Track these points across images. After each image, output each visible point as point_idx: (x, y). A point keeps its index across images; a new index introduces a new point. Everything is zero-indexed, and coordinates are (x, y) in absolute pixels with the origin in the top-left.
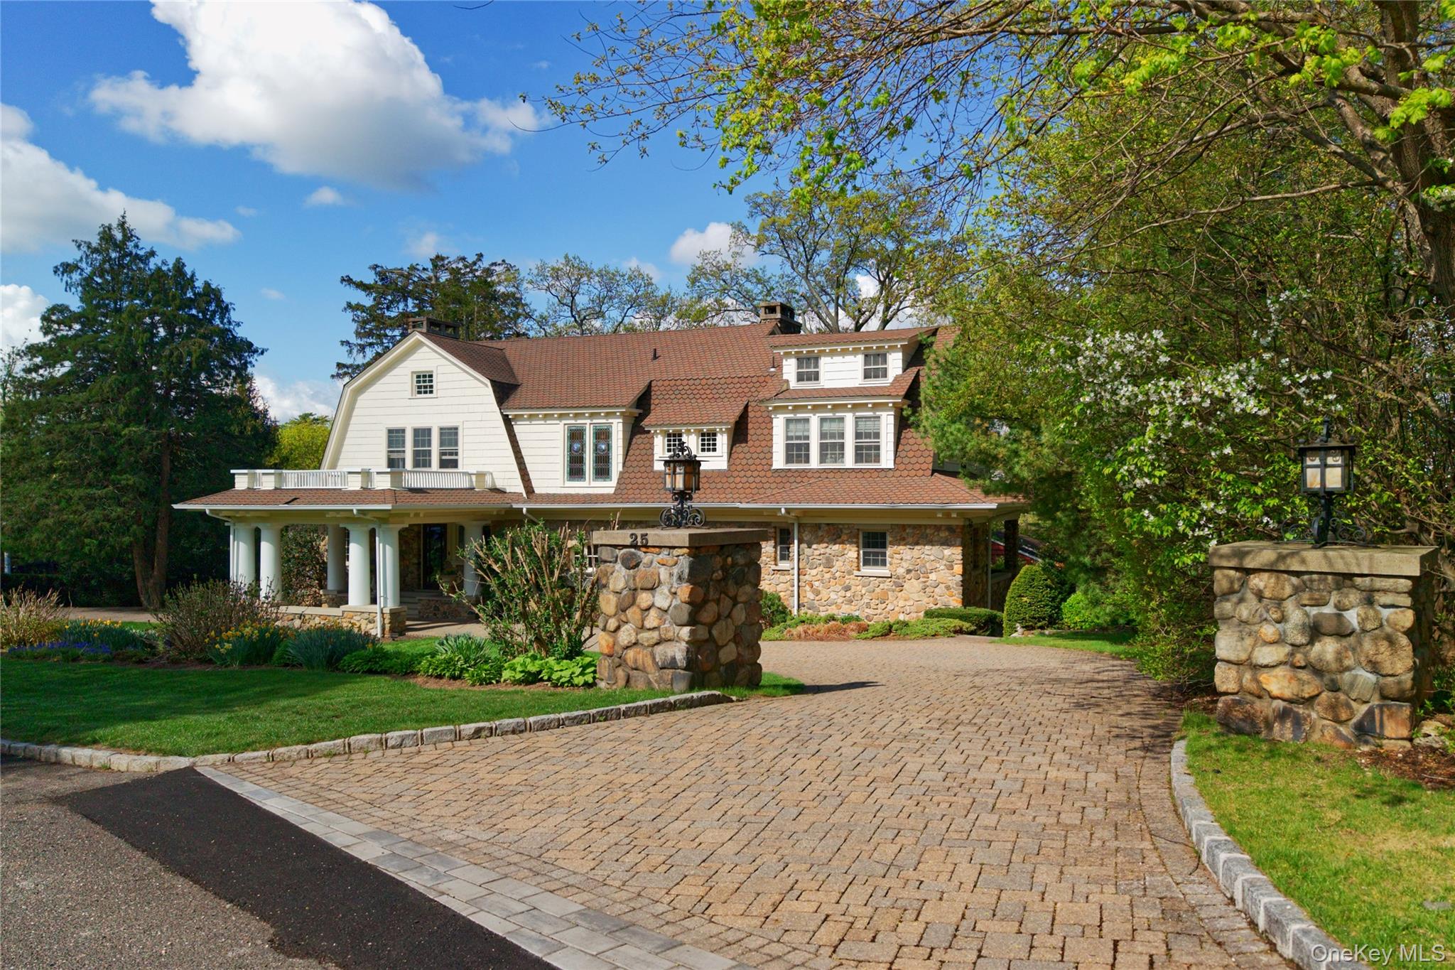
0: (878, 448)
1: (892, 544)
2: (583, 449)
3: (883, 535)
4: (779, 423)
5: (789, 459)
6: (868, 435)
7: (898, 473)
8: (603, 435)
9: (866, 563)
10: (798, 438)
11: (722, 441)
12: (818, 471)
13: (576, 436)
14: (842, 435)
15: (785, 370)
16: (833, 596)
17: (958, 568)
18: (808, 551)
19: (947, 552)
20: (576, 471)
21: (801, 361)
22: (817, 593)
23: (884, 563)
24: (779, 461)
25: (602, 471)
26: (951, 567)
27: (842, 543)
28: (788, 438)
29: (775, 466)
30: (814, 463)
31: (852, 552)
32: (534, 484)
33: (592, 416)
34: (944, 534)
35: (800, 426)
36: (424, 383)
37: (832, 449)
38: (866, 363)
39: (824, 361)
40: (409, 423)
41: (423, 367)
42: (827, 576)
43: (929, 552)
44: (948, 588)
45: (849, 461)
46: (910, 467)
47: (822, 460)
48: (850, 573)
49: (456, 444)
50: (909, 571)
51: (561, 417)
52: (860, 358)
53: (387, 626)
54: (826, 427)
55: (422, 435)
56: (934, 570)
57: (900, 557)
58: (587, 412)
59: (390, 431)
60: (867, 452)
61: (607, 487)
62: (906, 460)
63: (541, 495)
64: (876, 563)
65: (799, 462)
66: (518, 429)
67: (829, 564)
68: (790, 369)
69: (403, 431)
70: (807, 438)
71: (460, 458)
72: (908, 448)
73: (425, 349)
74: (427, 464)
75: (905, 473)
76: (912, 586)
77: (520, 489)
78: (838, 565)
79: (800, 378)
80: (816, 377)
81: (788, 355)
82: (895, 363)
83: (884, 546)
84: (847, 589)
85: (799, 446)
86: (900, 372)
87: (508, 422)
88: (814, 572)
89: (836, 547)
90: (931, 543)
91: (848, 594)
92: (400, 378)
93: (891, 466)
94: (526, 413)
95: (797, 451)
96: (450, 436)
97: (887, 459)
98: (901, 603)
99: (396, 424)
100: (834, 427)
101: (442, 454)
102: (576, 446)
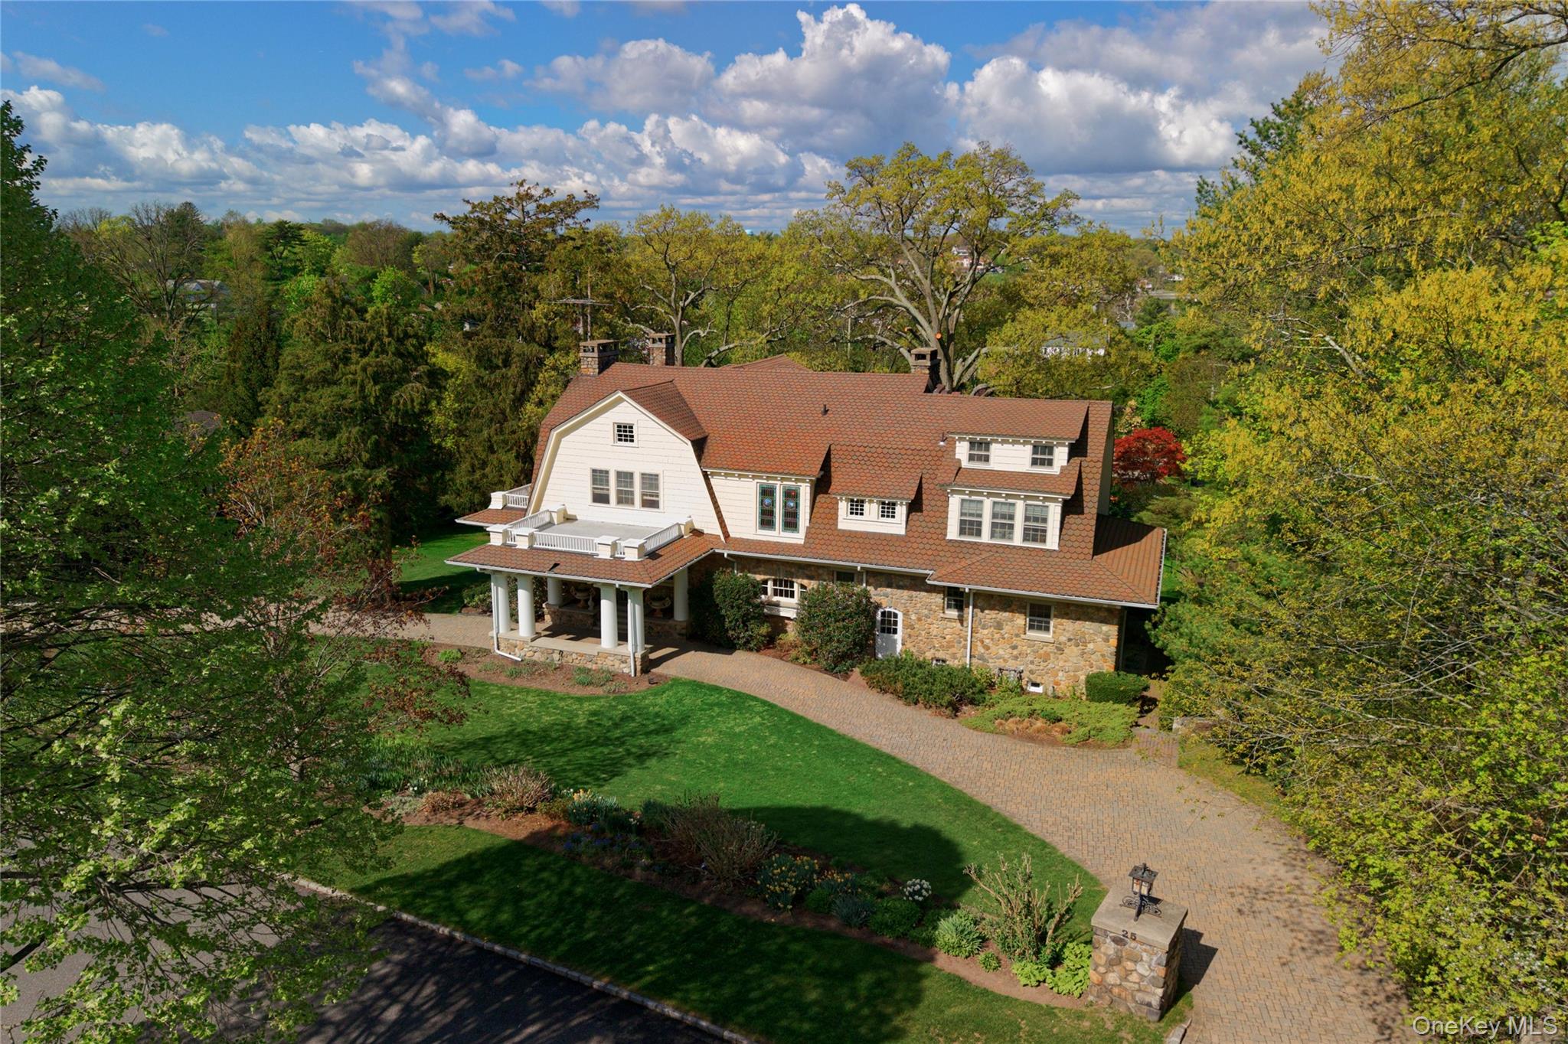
0: (1045, 531)
1: (1056, 616)
2: (773, 503)
3: (1049, 608)
4: (955, 502)
5: (962, 532)
6: (1036, 519)
7: (1061, 555)
8: (791, 495)
9: (1031, 627)
10: (971, 515)
11: (901, 511)
12: (988, 545)
13: (767, 492)
14: (1012, 517)
15: (957, 450)
16: (1001, 652)
17: (1114, 642)
18: (980, 614)
19: (1105, 628)
20: (766, 519)
21: (973, 444)
22: (987, 648)
23: (1047, 629)
24: (953, 533)
25: (791, 523)
26: (1107, 640)
27: (1012, 611)
28: (962, 514)
29: (949, 537)
30: (985, 537)
31: (1021, 620)
32: (729, 529)
33: (782, 479)
34: (1103, 614)
35: (973, 505)
36: (625, 433)
37: (1004, 526)
38: (1035, 452)
39: (994, 447)
40: (613, 466)
41: (625, 420)
42: (997, 636)
43: (1088, 627)
44: (1103, 656)
45: (1017, 539)
46: (1072, 550)
47: (992, 536)
48: (1017, 635)
49: (657, 488)
50: (1070, 640)
51: (754, 477)
52: (1029, 448)
53: (639, 668)
54: (998, 509)
55: (625, 477)
56: (1094, 641)
57: (1061, 628)
58: (779, 477)
59: (594, 471)
60: (1035, 533)
61: (798, 538)
62: (1069, 544)
63: (736, 539)
64: (1039, 628)
65: (971, 534)
66: (713, 481)
67: (999, 626)
68: (962, 450)
69: (607, 472)
70: (980, 516)
71: (661, 500)
72: (1070, 532)
73: (624, 404)
74: (630, 502)
75: (1068, 555)
76: (1072, 651)
77: (718, 532)
78: (1007, 628)
79: (971, 458)
80: (987, 459)
81: (961, 439)
82: (1061, 455)
83: (1048, 616)
84: (1015, 647)
85: (971, 523)
86: (1065, 463)
87: (706, 476)
88: (985, 632)
89: (1007, 614)
90: (1091, 620)
91: (1015, 652)
92: (602, 427)
93: (1056, 547)
94: (723, 472)
95: (970, 526)
96: (651, 481)
97: (1052, 542)
98: (1061, 664)
99: (601, 466)
100: (1005, 510)
101: (643, 495)
102: (767, 501)
